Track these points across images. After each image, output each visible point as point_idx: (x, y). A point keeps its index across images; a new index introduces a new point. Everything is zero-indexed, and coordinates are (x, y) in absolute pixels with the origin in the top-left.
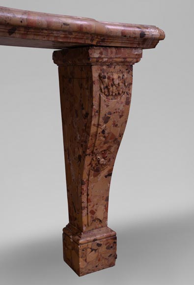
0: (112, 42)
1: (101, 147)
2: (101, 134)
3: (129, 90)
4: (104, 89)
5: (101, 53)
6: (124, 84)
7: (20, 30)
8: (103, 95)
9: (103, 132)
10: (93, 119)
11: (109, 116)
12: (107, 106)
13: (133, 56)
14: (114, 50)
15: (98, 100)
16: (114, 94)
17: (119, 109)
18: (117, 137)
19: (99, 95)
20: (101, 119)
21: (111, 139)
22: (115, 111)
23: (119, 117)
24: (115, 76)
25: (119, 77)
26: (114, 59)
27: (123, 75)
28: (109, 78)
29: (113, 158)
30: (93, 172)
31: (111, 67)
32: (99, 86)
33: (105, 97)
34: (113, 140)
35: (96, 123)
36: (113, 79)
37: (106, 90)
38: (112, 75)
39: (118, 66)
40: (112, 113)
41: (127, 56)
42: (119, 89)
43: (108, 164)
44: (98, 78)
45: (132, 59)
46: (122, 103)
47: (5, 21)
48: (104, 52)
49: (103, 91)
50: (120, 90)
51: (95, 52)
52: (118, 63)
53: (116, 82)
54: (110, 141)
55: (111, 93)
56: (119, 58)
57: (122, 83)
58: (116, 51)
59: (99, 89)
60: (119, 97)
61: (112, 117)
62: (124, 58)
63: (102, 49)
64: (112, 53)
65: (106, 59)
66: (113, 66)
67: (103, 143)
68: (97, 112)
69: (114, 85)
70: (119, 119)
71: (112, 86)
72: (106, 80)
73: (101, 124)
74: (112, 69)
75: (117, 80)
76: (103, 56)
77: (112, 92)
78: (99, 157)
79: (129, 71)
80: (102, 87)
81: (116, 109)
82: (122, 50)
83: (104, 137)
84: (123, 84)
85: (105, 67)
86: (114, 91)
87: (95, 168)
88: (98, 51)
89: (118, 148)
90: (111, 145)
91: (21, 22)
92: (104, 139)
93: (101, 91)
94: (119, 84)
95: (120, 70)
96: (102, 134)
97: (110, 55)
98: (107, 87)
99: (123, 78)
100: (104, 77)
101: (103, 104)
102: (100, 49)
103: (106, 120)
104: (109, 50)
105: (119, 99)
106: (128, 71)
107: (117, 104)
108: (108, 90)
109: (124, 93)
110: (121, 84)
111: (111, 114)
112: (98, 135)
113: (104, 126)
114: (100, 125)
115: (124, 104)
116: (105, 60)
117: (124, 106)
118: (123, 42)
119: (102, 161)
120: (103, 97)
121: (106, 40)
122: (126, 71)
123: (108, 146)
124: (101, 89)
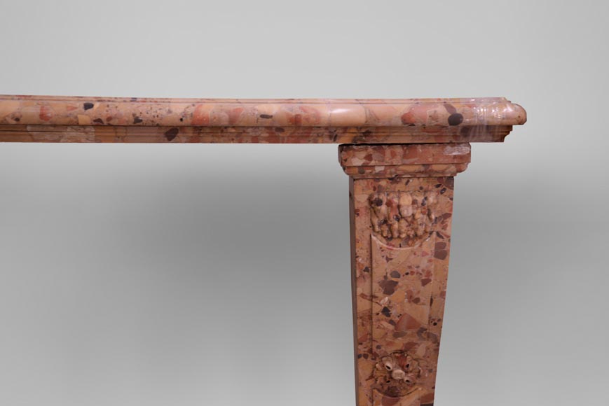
0: (388, 136)
1: (390, 344)
2: (381, 316)
3: (444, 228)
4: (380, 225)
5: (369, 157)
6: (429, 215)
7: (186, 133)
8: (379, 236)
9: (386, 311)
10: (358, 283)
11: (394, 279)
12: (388, 259)
13: (446, 161)
14: (399, 150)
15: (368, 246)
16: (403, 236)
17: (418, 267)
18: (426, 326)
19: (368, 238)
20: (376, 286)
21: (409, 328)
22: (409, 271)
23: (420, 283)
24: (406, 200)
25: (414, 202)
26: (401, 167)
27: (426, 198)
28: (389, 204)
29: (430, 371)
30: (381, 395)
31: (397, 182)
32: (367, 219)
33: (384, 240)
34: (415, 331)
35: (367, 292)
36: (399, 207)
37: (385, 228)
38: (399, 198)
39: (416, 180)
40: (402, 273)
41: (431, 160)
42: (415, 226)
43: (417, 381)
44: (367, 204)
45: (445, 167)
46: (424, 254)
47: (153, 121)
48: (375, 155)
49: (377, 229)
50: (417, 229)
51: (354, 156)
52: (414, 175)
53: (408, 212)
54: (409, 332)
55: (396, 235)
56: (412, 164)
57: (423, 213)
58: (405, 151)
59: (370, 224)
60: (418, 243)
61: (401, 282)
62: (423, 165)
63: (370, 149)
64: (393, 155)
65: (382, 168)
66: (405, 181)
67: (390, 335)
68: (367, 270)
69: (402, 217)
70: (422, 288)
71: (398, 220)
72: (383, 208)
73: (377, 294)
74: (400, 186)
75: (411, 208)
76: (372, 163)
77: (400, 233)
78: (388, 364)
79: (444, 189)
80: (376, 221)
81: (410, 267)
82: (420, 149)
83: (391, 322)
84: (425, 217)
85: (383, 183)
86: (403, 230)
87: (386, 388)
88: (363, 154)
89: (437, 350)
90: (415, 340)
91: (181, 120)
92: (391, 327)
93: (374, 230)
94: (413, 215)
95: (421, 188)
96: (385, 317)
97: (388, 160)
98: (385, 221)
99: (423, 204)
100: (379, 203)
101: (377, 256)
102: (366, 149)
103: (389, 287)
104: (388, 151)
105: (417, 246)
106: (440, 188)
107: (413, 256)
108: (390, 226)
109: (431, 233)
110: (418, 216)
111: (398, 276)
112: (375, 318)
113: (387, 298)
114: (376, 297)
115: (431, 256)
116: (378, 169)
117: (430, 261)
118: (414, 134)
119: (398, 374)
120: (378, 242)
121: (374, 134)
122: (436, 189)
123: (406, 342)
124: (373, 226)
